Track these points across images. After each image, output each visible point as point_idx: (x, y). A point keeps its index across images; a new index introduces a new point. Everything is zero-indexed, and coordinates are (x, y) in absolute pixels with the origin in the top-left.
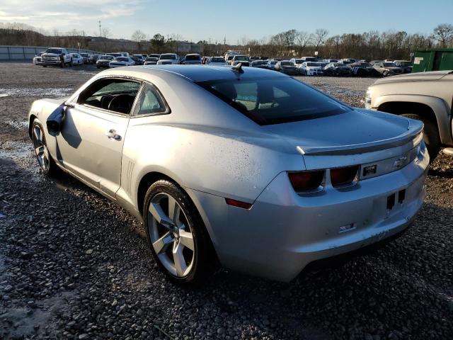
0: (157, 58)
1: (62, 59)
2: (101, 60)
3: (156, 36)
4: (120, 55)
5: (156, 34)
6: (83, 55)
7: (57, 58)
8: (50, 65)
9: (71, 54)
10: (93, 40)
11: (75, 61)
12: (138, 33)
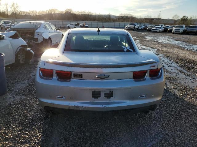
0: (174, 27)
1: (134, 27)
2: (149, 28)
3: (184, 17)
4: (159, 26)
5: (184, 16)
6: (144, 26)
7: (132, 27)
8: (130, 29)
9: (138, 26)
10: (155, 19)
11: (140, 28)
12: (175, 15)
